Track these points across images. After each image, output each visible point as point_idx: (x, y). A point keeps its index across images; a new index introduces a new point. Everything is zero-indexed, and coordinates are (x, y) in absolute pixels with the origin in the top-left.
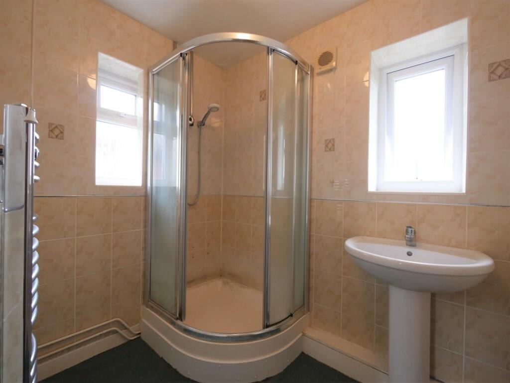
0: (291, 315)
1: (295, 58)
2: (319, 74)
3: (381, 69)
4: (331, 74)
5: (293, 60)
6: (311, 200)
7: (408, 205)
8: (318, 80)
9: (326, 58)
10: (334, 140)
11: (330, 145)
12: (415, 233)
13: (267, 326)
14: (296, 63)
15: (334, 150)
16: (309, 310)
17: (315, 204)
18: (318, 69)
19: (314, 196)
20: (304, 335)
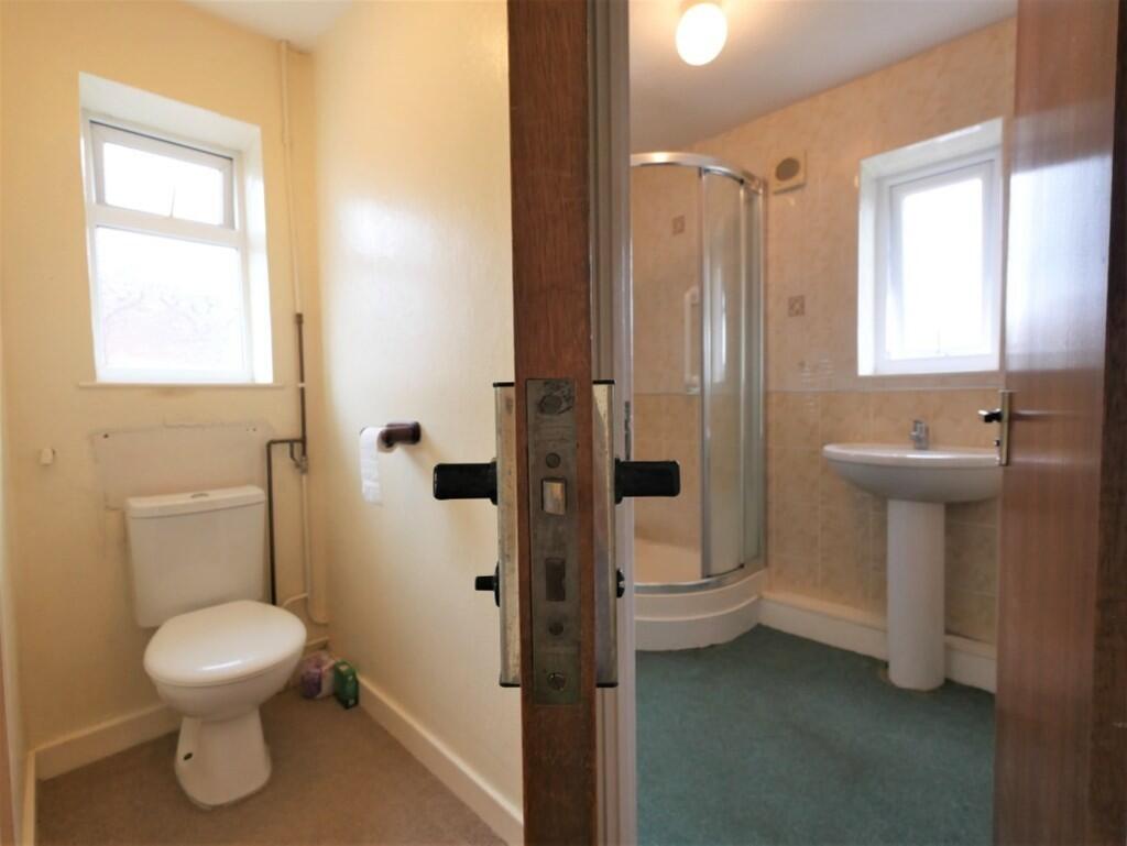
0: (742, 566)
1: (740, 176)
2: (776, 193)
3: (879, 180)
4: (798, 192)
5: (735, 178)
6: (767, 394)
7: (918, 392)
8: (775, 201)
9: (787, 169)
10: (802, 298)
11: (797, 306)
12: (927, 430)
13: (709, 576)
14: (742, 182)
15: (803, 313)
16: (766, 564)
17: (773, 399)
18: (775, 184)
19: (773, 387)
20: (761, 598)
